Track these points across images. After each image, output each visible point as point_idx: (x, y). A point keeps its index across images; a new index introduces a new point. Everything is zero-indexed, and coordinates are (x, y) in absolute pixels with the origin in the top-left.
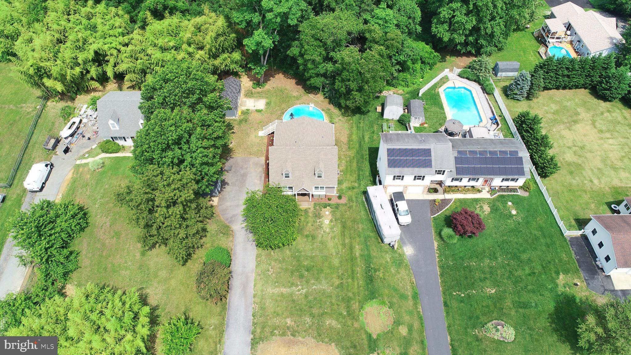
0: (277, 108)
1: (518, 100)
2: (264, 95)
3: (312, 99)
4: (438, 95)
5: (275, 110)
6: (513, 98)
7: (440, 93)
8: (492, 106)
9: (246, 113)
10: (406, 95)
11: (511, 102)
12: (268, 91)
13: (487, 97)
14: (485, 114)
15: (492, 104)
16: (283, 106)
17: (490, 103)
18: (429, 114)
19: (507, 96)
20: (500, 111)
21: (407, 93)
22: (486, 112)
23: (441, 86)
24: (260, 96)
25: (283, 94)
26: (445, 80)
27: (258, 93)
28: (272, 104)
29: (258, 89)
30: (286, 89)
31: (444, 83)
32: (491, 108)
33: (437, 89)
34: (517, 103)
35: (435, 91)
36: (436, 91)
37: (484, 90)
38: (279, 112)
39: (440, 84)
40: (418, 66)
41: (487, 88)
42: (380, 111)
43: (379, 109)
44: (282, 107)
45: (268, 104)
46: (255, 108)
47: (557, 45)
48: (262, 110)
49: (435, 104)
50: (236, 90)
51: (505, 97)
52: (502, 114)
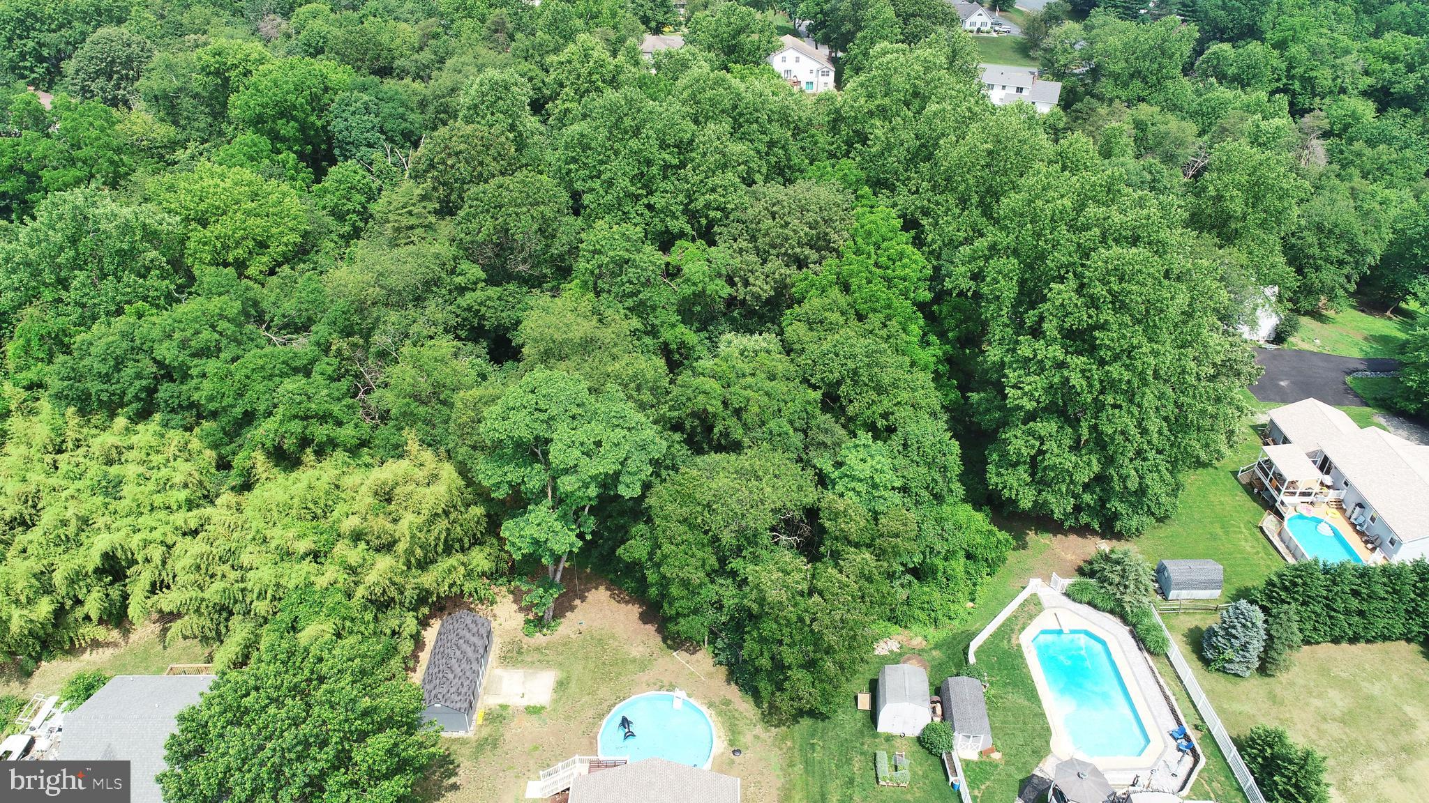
0: (586, 698)
1: (1236, 675)
2: (552, 656)
3: (683, 667)
4: (1018, 654)
5: (578, 705)
6: (1224, 670)
7: (1025, 650)
8: (1169, 693)
9: (497, 717)
10: (935, 653)
11: (1220, 682)
12: (565, 645)
13: (1151, 664)
14: (1154, 718)
15: (1168, 684)
16: (604, 691)
17: (1162, 681)
18: (1000, 716)
19: (1206, 662)
20: (1193, 711)
21: (936, 647)
22: (1156, 713)
23: (1024, 628)
24: (542, 659)
25: (605, 651)
26: (1033, 607)
27: (537, 649)
28: (573, 685)
29: (539, 638)
30: (613, 637)
31: (1031, 617)
32: (1167, 698)
33: (1014, 636)
34: (1236, 684)
35: (1009, 641)
36: (1014, 641)
37: (1140, 641)
38: (591, 713)
39: (1021, 621)
40: (958, 565)
41: (1149, 638)
42: (868, 708)
43: (864, 701)
44: (600, 694)
45: (561, 685)
46: (525, 702)
47: (1305, 513)
48: (543, 708)
49: (1015, 685)
50: (476, 651)
51: (1200, 664)
52: (1202, 719)
